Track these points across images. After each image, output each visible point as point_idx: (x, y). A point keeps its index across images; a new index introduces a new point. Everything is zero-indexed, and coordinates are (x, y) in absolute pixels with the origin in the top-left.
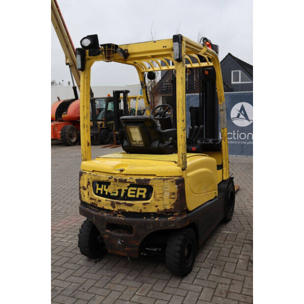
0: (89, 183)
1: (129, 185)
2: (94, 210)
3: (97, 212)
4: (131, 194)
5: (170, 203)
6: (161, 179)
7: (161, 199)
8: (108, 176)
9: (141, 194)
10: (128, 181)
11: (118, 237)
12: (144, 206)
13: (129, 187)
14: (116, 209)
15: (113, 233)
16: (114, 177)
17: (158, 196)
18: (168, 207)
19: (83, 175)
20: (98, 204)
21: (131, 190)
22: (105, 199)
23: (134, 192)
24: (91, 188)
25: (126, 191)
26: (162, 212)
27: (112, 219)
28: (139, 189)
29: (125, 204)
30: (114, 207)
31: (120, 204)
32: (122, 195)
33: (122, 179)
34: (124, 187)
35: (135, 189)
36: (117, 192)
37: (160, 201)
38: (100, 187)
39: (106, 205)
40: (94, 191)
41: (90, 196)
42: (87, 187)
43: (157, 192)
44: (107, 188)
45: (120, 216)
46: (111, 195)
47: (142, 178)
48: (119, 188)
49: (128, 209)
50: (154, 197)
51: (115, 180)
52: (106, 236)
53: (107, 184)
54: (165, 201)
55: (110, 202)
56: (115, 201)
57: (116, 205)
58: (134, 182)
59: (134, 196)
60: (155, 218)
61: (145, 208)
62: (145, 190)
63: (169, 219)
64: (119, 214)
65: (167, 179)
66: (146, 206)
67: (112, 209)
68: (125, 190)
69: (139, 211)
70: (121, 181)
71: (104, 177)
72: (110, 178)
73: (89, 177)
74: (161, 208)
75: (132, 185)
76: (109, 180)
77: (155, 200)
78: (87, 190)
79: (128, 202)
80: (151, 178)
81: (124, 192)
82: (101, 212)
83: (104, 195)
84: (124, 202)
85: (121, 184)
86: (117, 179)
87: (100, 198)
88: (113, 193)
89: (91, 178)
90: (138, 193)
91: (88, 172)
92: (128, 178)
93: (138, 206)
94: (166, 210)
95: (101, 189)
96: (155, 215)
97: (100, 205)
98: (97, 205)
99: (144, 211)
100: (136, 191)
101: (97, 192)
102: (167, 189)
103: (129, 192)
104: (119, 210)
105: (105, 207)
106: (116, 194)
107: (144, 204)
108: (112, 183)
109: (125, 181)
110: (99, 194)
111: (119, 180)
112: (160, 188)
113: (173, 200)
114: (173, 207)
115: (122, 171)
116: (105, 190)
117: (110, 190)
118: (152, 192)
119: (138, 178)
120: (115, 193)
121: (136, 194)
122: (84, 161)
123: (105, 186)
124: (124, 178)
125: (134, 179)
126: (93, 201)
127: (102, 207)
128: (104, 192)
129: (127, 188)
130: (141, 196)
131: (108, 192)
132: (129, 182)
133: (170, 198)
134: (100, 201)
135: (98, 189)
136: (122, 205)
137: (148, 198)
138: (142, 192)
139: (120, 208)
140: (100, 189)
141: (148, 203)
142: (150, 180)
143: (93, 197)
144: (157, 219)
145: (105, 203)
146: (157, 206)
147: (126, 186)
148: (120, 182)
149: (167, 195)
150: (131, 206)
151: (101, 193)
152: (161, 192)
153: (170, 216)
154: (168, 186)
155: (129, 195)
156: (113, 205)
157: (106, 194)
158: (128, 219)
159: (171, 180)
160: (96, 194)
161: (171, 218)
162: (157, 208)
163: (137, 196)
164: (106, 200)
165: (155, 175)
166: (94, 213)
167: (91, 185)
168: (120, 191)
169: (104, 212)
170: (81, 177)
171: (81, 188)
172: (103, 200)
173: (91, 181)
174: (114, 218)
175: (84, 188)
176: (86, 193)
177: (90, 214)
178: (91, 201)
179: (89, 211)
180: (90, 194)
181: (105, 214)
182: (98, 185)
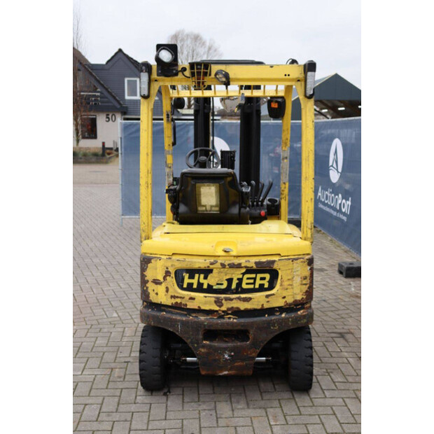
0: (167, 273)
1: (244, 270)
2: (177, 314)
3: (186, 315)
4: (247, 284)
5: (301, 291)
6: (289, 259)
7: (290, 287)
8: (208, 261)
9: (262, 282)
10: (243, 265)
11: (225, 349)
12: (267, 300)
13: (244, 274)
14: (224, 308)
15: (216, 344)
16: (220, 262)
17: (286, 283)
18: (299, 297)
19: (152, 261)
20: (188, 304)
21: (248, 279)
22: (202, 295)
23: (252, 281)
24: (171, 280)
25: (240, 280)
26: (290, 304)
27: (217, 324)
28: (259, 276)
29: (239, 299)
30: (220, 306)
31: (231, 300)
32: (234, 286)
33: (233, 264)
34: (236, 275)
35: (253, 276)
36: (225, 283)
37: (288, 290)
38: (192, 277)
39: (205, 303)
40: (178, 285)
41: (171, 293)
42: (165, 278)
43: (285, 278)
44: (206, 278)
45: (230, 318)
46: (214, 287)
47: (264, 259)
48: (228, 277)
49: (243, 306)
50: (281, 285)
51: (223, 266)
52: (203, 350)
54: (295, 289)
55: (214, 299)
56: (223, 296)
57: (223, 301)
58: (252, 267)
59: (252, 286)
60: (281, 314)
61: (268, 302)
62: (267, 276)
63: (299, 313)
64: (228, 314)
65: (297, 259)
66: (270, 299)
67: (217, 308)
68: (238, 279)
69: (259, 307)
70: (232, 266)
71: (200, 263)
72: (212, 264)
73: (169, 264)
74: (290, 300)
75: (249, 271)
76: (211, 267)
77: (282, 289)
78: (163, 284)
79: (243, 296)
80: (276, 258)
81: (237, 281)
82: (194, 315)
83: (200, 289)
84: (237, 296)
85: (231, 271)
86: (226, 264)
87: (193, 294)
88: (218, 284)
89: (172, 266)
90: (258, 282)
91: (165, 257)
92: (243, 261)
93: (258, 300)
94: (295, 301)
95: (195, 282)
96: (281, 310)
97: (191, 305)
98: (186, 305)
99: (266, 306)
100: (255, 279)
101: (185, 286)
102: (297, 273)
103: (245, 281)
104: (228, 309)
105: (203, 308)
106: (224, 286)
107: (267, 296)
108: (215, 271)
109: (239, 266)
110: (190, 288)
111: (228, 265)
112: (289, 272)
113: (304, 286)
114: (305, 297)
115: (227, 251)
116: (202, 280)
117: (213, 280)
118: (277, 278)
119: (257, 261)
120: (222, 284)
121: (254, 283)
122: (145, 239)
123: (202, 276)
124: (236, 261)
126: (179, 301)
127: (197, 308)
128: (200, 285)
129: (241, 276)
130: (262, 286)
131: (208, 284)
132: (246, 267)
133: (302, 284)
134: (192, 299)
135: (187, 281)
136: (234, 301)
137: (271, 287)
138: (263, 279)
139: (230, 306)
140: (191, 281)
141: (273, 295)
142: (274, 262)
143: (176, 295)
144: (283, 315)
145: (203, 301)
146: (284, 297)
147: (240, 273)
148: (230, 267)
149: (298, 280)
150: (248, 301)
151: (195, 286)
152: (290, 277)
153: (299, 310)
154: (299, 269)
155: (244, 286)
156: (218, 302)
157: (205, 287)
158: (242, 320)
159: (302, 260)
160: (182, 289)
161: (302, 311)
162: (284, 300)
163: (257, 286)
164: (206, 297)
165: (279, 254)
166: (179, 318)
167: (173, 275)
168: (230, 281)
169: (201, 314)
170: (149, 265)
171: (148, 281)
172: (199, 296)
173: (172, 271)
174: (220, 321)
175: (156, 282)
176: (161, 289)
177: (171, 320)
178: (174, 301)
179: (169, 315)
180: (170, 290)
181: (202, 318)
182: (186, 276)
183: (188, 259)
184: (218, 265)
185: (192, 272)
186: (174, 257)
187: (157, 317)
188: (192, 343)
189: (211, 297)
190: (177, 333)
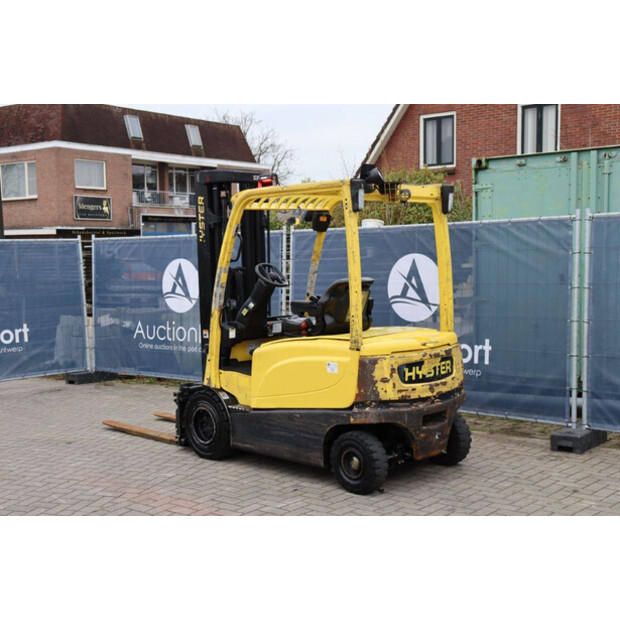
0: (393, 370)
1: (440, 359)
2: (402, 406)
3: (408, 406)
4: (442, 370)
8: (420, 354)
10: (439, 354)
11: (435, 431)
14: (435, 394)
15: (430, 427)
19: (379, 361)
21: (442, 366)
22: (421, 384)
24: (396, 375)
25: (440, 368)
27: (432, 408)
28: (447, 362)
29: (441, 383)
30: (432, 392)
31: (437, 385)
32: (437, 373)
34: (437, 363)
36: (433, 371)
38: (410, 371)
39: (424, 391)
40: (401, 380)
41: (397, 388)
42: (391, 376)
44: (420, 369)
45: (438, 402)
46: (426, 376)
47: (447, 348)
48: (434, 366)
49: (444, 389)
50: (455, 369)
51: (431, 356)
52: (422, 435)
53: (420, 364)
55: (428, 387)
56: (433, 383)
57: (434, 388)
58: (444, 355)
59: (445, 372)
64: (437, 398)
66: (453, 381)
67: (431, 395)
68: (438, 367)
69: (449, 390)
71: (416, 357)
72: (423, 356)
73: (393, 362)
76: (423, 359)
77: (456, 372)
78: (390, 381)
79: (443, 380)
80: (451, 347)
81: (438, 369)
82: (415, 404)
83: (418, 380)
84: (440, 381)
85: (433, 360)
87: (414, 385)
88: (428, 373)
89: (396, 363)
90: (447, 368)
91: (388, 356)
92: (437, 351)
93: (449, 383)
95: (413, 374)
97: (414, 396)
98: (410, 396)
99: (452, 388)
100: (445, 365)
101: (406, 379)
103: (442, 368)
104: (437, 394)
105: (422, 396)
106: (432, 375)
107: (452, 379)
108: (426, 362)
109: (437, 355)
110: (410, 381)
111: (433, 355)
115: (424, 345)
116: (418, 372)
118: (453, 363)
119: (445, 349)
120: (431, 373)
121: (445, 369)
123: (418, 368)
125: (442, 351)
126: (404, 393)
127: (417, 397)
128: (417, 376)
129: (439, 364)
130: (449, 371)
131: (423, 375)
132: (441, 356)
134: (414, 390)
135: (407, 374)
136: (439, 386)
137: (452, 371)
138: (448, 365)
139: (437, 391)
140: (410, 374)
141: (454, 377)
142: (451, 350)
143: (401, 389)
144: (458, 395)
145: (421, 390)
146: (457, 380)
148: (434, 357)
150: (445, 385)
151: (414, 378)
156: (431, 389)
157: (421, 377)
158: (445, 402)
160: (405, 382)
162: (458, 382)
163: (447, 372)
164: (423, 386)
165: (449, 345)
166: (405, 410)
167: (397, 371)
168: (435, 368)
169: (420, 402)
170: (376, 366)
171: (377, 381)
172: (418, 386)
173: (396, 367)
174: (433, 405)
175: (385, 380)
176: (389, 386)
177: (400, 413)
178: (400, 395)
179: (396, 410)
180: (397, 385)
181: (421, 406)
182: (407, 370)
183: (406, 354)
184: (428, 356)
185: (410, 366)
186: (396, 355)
187: (388, 413)
188: (415, 430)
189: (426, 385)
190: (404, 425)
